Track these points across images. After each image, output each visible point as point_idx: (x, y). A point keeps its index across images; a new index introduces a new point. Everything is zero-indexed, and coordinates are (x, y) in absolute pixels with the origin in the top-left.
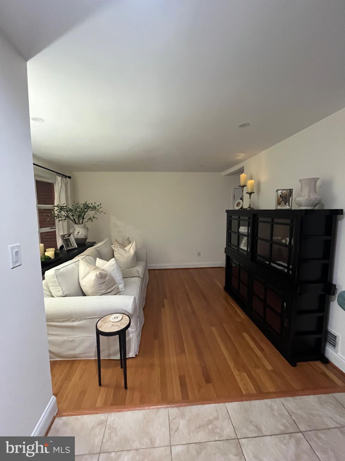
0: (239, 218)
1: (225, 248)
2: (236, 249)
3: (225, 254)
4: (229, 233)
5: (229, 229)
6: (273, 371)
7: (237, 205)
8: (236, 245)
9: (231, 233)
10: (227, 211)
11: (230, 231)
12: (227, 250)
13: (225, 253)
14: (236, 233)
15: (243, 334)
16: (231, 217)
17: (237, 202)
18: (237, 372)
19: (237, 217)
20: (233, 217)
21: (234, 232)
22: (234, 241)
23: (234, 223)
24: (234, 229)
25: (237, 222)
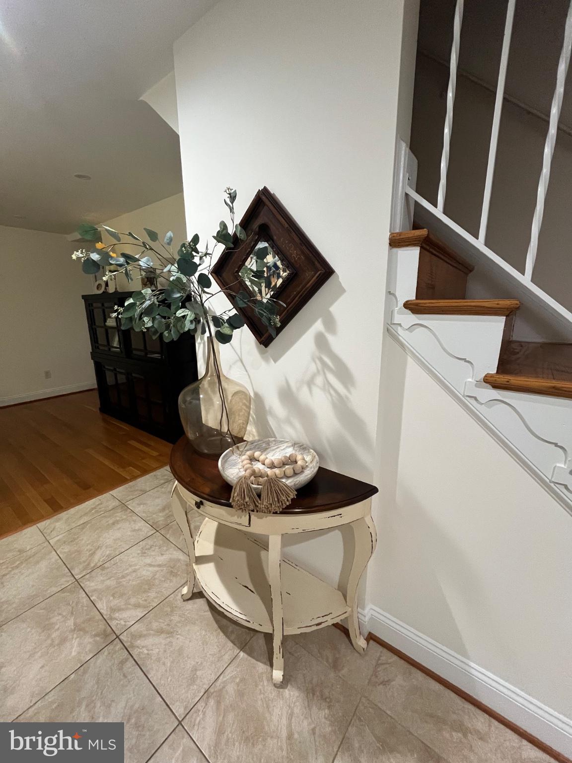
0: (103, 305)
1: (91, 352)
2: (106, 349)
3: (92, 361)
4: (92, 329)
5: (92, 323)
6: (160, 455)
7: (98, 288)
8: (105, 343)
9: (95, 329)
10: (84, 297)
11: (94, 327)
12: (94, 355)
13: (92, 359)
14: (101, 327)
15: (129, 442)
16: (92, 305)
17: (97, 284)
18: (121, 470)
19: (100, 305)
20: (95, 305)
21: (99, 327)
22: (102, 340)
23: (98, 314)
24: (98, 321)
25: (100, 311)
